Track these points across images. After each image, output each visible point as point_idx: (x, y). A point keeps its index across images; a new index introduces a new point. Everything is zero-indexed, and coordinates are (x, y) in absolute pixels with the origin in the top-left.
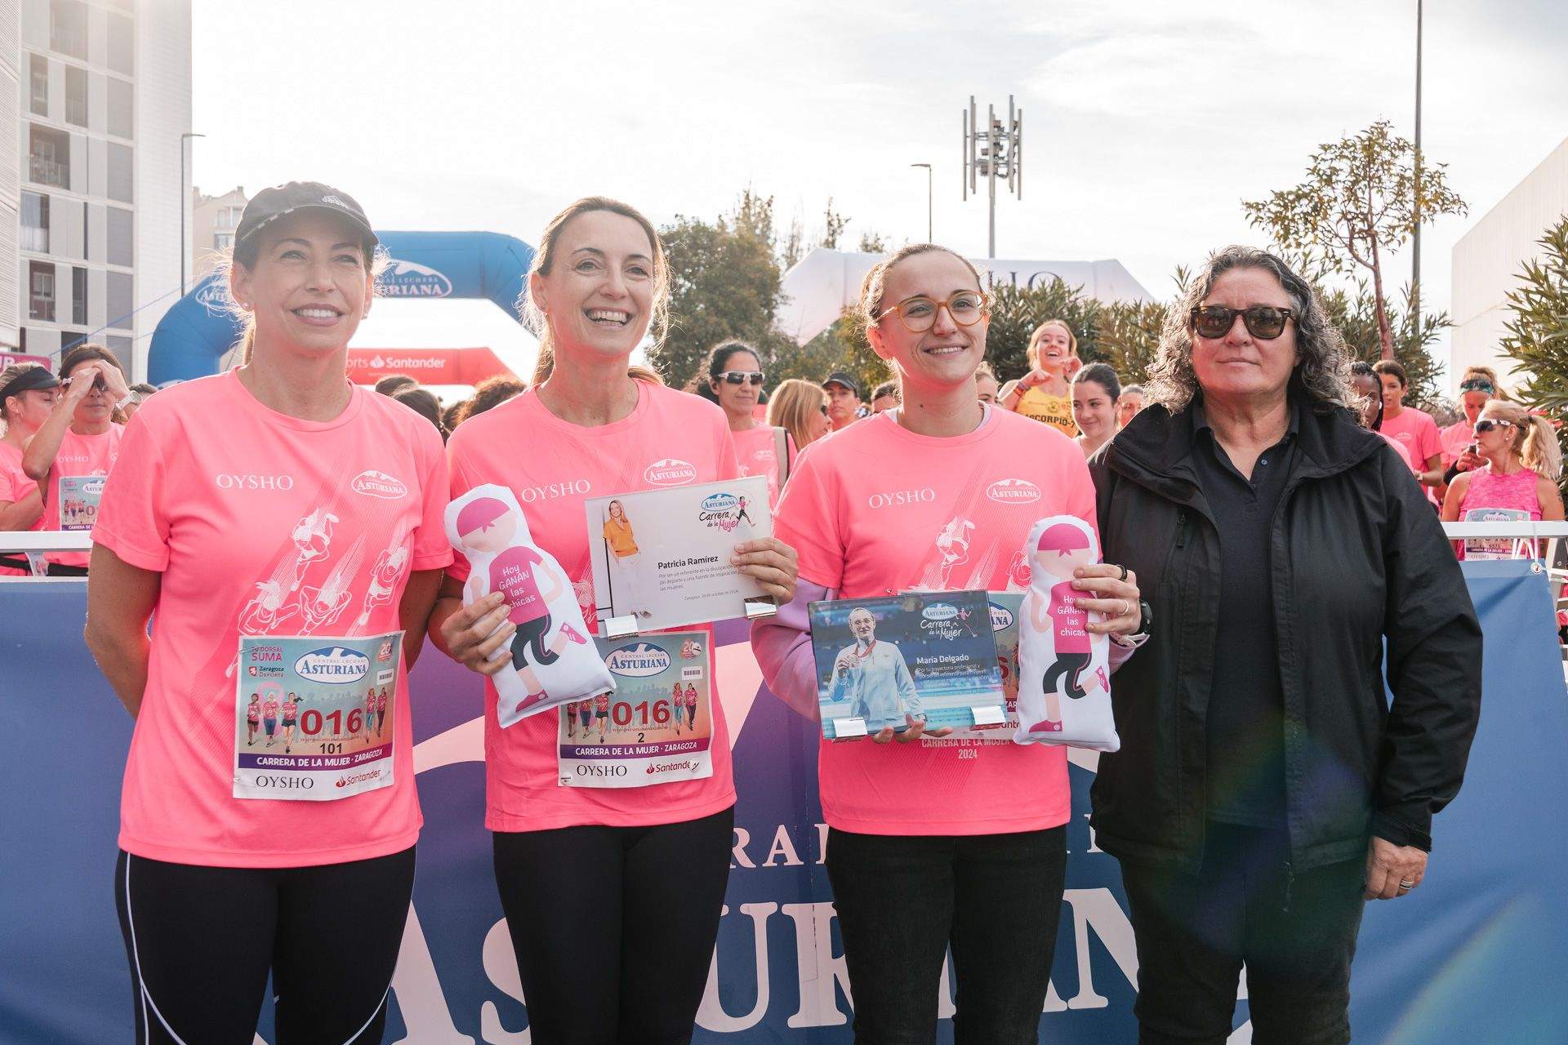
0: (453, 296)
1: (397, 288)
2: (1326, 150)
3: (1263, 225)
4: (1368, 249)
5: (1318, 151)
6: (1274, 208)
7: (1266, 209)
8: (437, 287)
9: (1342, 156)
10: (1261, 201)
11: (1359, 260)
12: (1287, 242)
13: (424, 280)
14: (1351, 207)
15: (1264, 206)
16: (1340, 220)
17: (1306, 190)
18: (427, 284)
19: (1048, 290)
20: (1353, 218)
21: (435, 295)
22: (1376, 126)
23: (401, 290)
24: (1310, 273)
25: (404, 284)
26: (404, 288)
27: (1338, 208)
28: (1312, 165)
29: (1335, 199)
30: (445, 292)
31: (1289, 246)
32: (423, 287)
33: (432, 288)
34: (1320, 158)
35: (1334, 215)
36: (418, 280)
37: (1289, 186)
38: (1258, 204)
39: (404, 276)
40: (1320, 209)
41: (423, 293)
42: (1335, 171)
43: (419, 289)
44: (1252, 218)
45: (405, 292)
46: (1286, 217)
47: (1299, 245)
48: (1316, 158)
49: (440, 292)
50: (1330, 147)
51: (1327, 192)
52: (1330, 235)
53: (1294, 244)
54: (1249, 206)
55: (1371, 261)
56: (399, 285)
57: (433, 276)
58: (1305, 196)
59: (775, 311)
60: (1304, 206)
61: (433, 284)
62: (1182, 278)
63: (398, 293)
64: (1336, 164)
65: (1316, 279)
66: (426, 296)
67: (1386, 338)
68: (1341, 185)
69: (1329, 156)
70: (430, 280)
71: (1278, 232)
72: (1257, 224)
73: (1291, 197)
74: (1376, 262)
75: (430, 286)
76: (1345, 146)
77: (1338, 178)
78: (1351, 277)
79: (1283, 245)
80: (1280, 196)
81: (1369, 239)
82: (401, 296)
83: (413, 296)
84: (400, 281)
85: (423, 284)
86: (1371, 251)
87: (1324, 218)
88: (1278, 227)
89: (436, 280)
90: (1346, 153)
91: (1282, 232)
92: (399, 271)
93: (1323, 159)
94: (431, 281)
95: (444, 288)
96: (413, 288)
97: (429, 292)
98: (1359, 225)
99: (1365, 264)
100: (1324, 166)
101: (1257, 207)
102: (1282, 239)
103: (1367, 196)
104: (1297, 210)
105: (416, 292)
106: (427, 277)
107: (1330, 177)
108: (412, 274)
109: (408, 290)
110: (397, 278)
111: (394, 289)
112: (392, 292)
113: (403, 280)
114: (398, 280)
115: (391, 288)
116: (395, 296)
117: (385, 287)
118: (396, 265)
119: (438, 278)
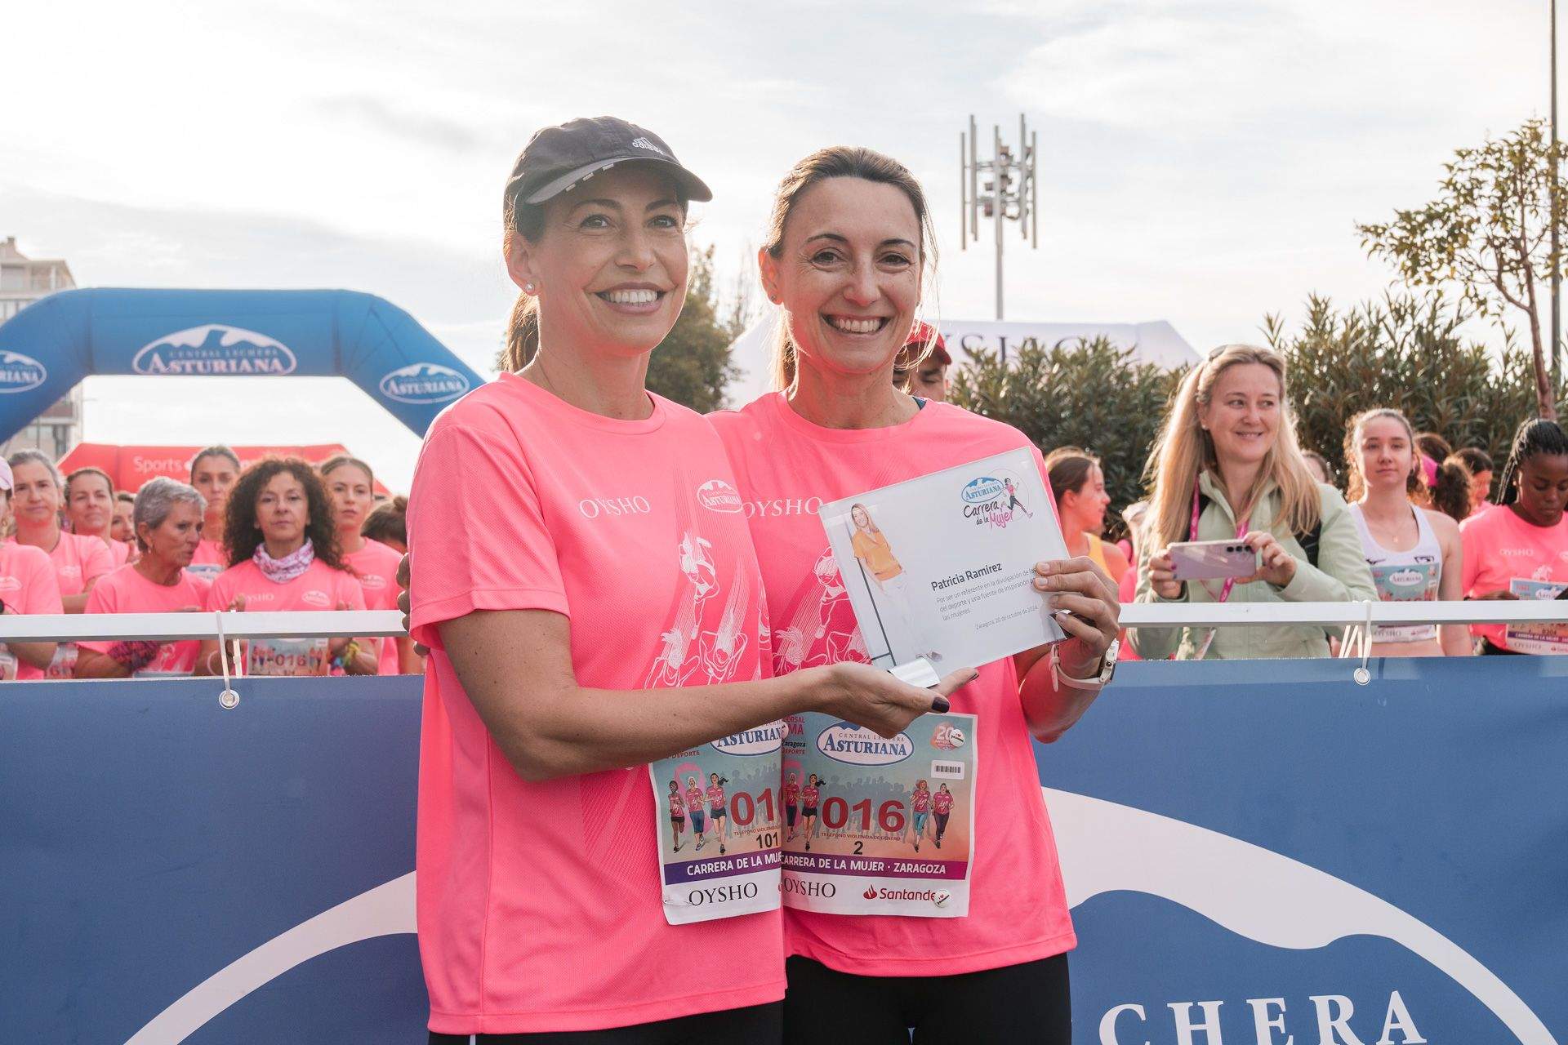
0: (301, 371)
1: (223, 363)
2: (1463, 157)
3: (1384, 254)
4: (1521, 286)
5: (1453, 159)
6: (1399, 233)
7: (1387, 233)
8: (276, 363)
9: (1485, 165)
10: (1382, 224)
11: (1510, 299)
12: (1417, 277)
13: (259, 352)
14: (1499, 231)
15: (1384, 230)
16: (1484, 248)
17: (1440, 209)
18: (263, 357)
19: (1090, 352)
20: (1503, 245)
21: (274, 373)
22: (1528, 124)
23: (228, 366)
24: (1443, 321)
25: (232, 357)
26: (233, 363)
27: (1482, 231)
28: (1446, 176)
29: (1478, 220)
30: (286, 369)
31: (1418, 282)
32: (258, 362)
33: (270, 364)
34: (1456, 168)
35: (1477, 240)
36: (251, 353)
37: (1417, 204)
38: (1376, 227)
39: (231, 348)
40: (1458, 234)
41: (257, 370)
42: (1479, 183)
43: (253, 365)
44: (1369, 246)
45: (233, 368)
46: (1413, 244)
47: (1432, 280)
48: (1451, 168)
49: (279, 367)
50: (1469, 153)
51: (1467, 211)
52: (1472, 268)
53: (1425, 280)
54: (1367, 230)
55: (1526, 302)
56: (227, 360)
57: (271, 348)
58: (1439, 216)
59: (723, 390)
60: (1437, 230)
61: (271, 358)
62: (1272, 329)
63: (224, 369)
64: (1480, 174)
65: (1448, 331)
66: (262, 373)
67: (1546, 401)
68: (1483, 204)
69: (1468, 163)
70: (267, 352)
71: (1403, 265)
72: (1376, 253)
73: (1420, 218)
74: (1532, 302)
75: (267, 361)
76: (1489, 151)
77: (1482, 192)
78: (1499, 324)
79: (1411, 282)
80: (1406, 217)
81: (1522, 272)
82: (229, 373)
83: (245, 373)
84: (228, 353)
85: (257, 357)
86: (1525, 288)
87: (1464, 246)
88: (1403, 257)
89: (275, 352)
90: (1491, 160)
91: (1409, 264)
92: (226, 341)
93: (1460, 169)
94: (268, 354)
95: (285, 363)
96: (245, 364)
97: (265, 368)
98: (1510, 254)
99: (1518, 305)
100: (1462, 179)
101: (1376, 231)
102: (1409, 273)
103: (1518, 216)
104: (1429, 235)
105: (249, 369)
106: (263, 349)
107: (1470, 192)
108: (244, 345)
109: (238, 365)
110: (223, 349)
111: (219, 365)
112: (216, 369)
113: (231, 352)
114: (225, 353)
115: (216, 363)
116: (220, 374)
117: (208, 363)
118: (222, 333)
119: (278, 350)
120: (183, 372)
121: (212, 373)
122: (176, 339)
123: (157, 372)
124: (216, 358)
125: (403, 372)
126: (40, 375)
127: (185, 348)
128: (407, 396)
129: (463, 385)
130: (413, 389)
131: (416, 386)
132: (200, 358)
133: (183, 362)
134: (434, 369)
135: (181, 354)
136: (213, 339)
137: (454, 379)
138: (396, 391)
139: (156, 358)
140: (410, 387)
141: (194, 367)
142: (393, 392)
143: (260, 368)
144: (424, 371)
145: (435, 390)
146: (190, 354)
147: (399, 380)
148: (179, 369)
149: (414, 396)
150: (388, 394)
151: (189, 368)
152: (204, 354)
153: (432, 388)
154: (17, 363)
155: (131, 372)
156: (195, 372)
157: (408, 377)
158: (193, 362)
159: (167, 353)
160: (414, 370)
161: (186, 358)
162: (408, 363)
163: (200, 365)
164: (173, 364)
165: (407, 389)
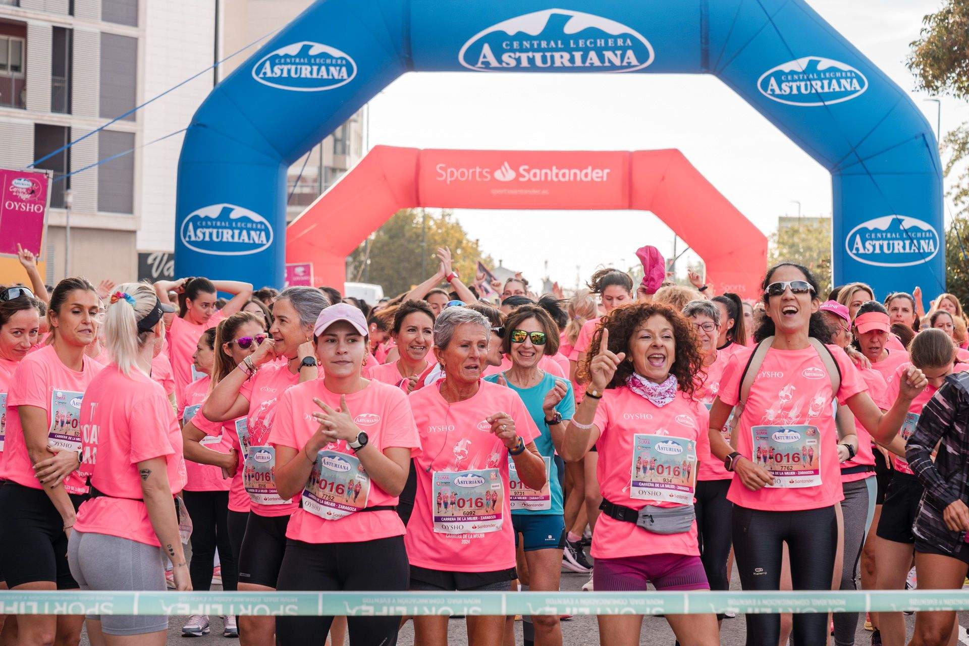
0: (658, 67)
1: (566, 56)
8: (630, 54)
13: (610, 42)
18: (614, 49)
21: (628, 68)
23: (572, 60)
25: (578, 49)
26: (578, 55)
30: (642, 63)
32: (608, 54)
33: (623, 57)
36: (601, 43)
39: (577, 36)
41: (607, 64)
43: (601, 58)
45: (578, 62)
49: (634, 61)
56: (570, 51)
57: (624, 36)
61: (624, 49)
63: (567, 64)
66: (613, 68)
70: (620, 42)
75: (619, 53)
82: (573, 69)
83: (592, 69)
84: (572, 43)
85: (607, 48)
89: (629, 42)
92: (570, 28)
94: (621, 44)
95: (642, 55)
96: (593, 55)
97: (617, 62)
105: (597, 63)
106: (615, 38)
108: (592, 33)
109: (584, 59)
110: (566, 38)
111: (562, 58)
112: (558, 63)
113: (576, 43)
114: (568, 43)
115: (557, 55)
116: (563, 69)
117: (548, 54)
118: (568, 18)
119: (633, 38)
120: (518, 68)
121: (553, 69)
122: (510, 26)
123: (487, 67)
124: (557, 50)
125: (786, 67)
126: (350, 73)
127: (521, 36)
128: (790, 97)
129: (862, 84)
130: (799, 88)
131: (803, 84)
132: (539, 49)
133: (518, 55)
134: (825, 64)
135: (516, 45)
136: (555, 27)
137: (850, 77)
138: (777, 92)
139: (486, 49)
140: (794, 85)
141: (531, 61)
142: (773, 95)
143: (610, 61)
144: (812, 65)
145: (826, 90)
146: (526, 44)
147: (780, 77)
148: (513, 63)
149: (800, 97)
150: (767, 94)
151: (525, 63)
152: (544, 44)
153: (822, 87)
154: (324, 55)
155: (456, 67)
156: (533, 68)
157: (792, 73)
158: (530, 54)
159: (499, 43)
160: (800, 64)
161: (522, 50)
162: (794, 58)
163: (538, 57)
164: (505, 57)
165: (791, 88)
